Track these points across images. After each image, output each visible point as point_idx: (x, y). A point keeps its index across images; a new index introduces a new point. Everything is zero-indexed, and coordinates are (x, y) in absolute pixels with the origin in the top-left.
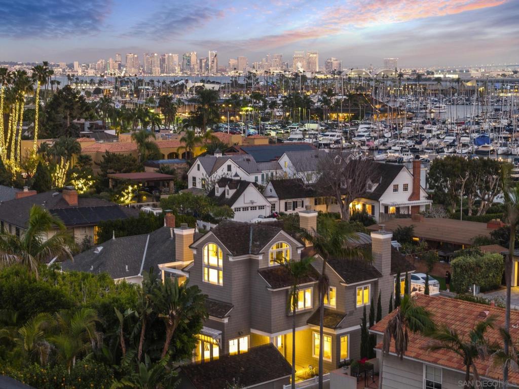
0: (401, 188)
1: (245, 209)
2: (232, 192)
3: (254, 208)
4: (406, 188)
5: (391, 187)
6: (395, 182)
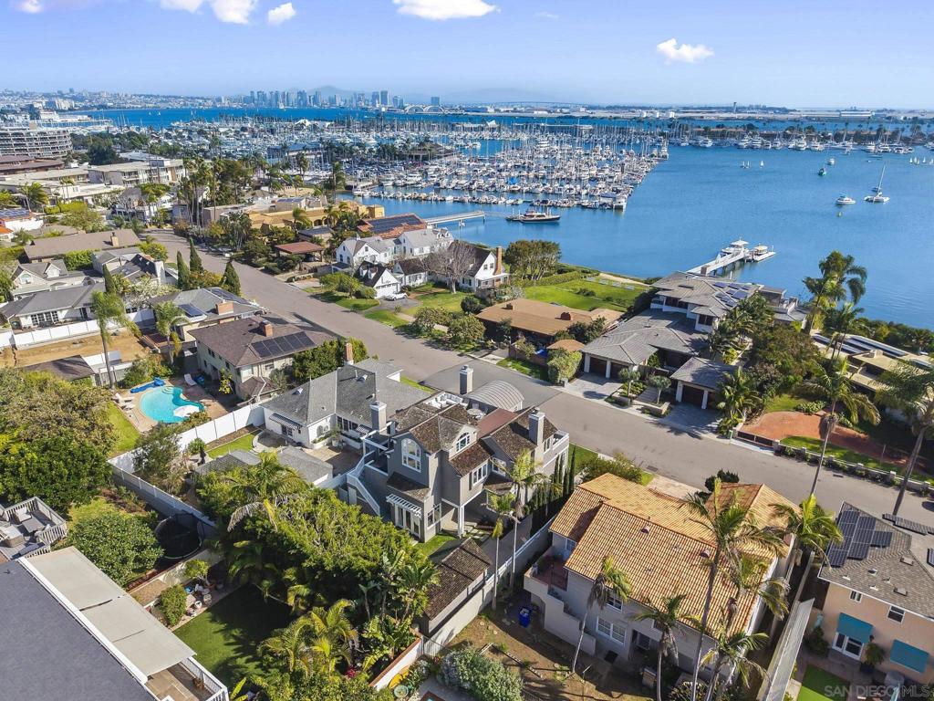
0: (489, 266)
1: (383, 286)
2: (373, 275)
3: (389, 285)
4: (492, 267)
5: (482, 267)
6: (485, 263)
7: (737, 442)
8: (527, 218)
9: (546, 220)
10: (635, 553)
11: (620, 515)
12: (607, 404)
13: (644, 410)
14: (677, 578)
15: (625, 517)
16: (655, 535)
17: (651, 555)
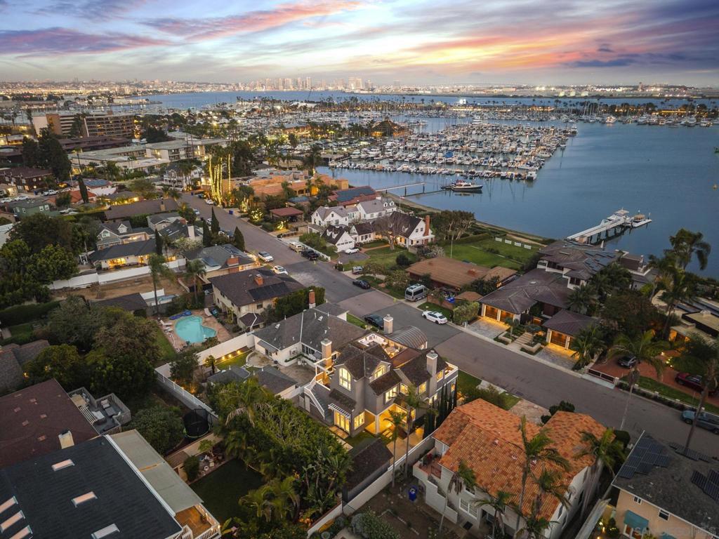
0: (419, 230)
1: (342, 244)
2: (336, 235)
3: (346, 243)
4: (422, 230)
5: (415, 230)
6: (417, 228)
7: (587, 377)
8: (457, 187)
9: (472, 188)
10: (486, 458)
11: (480, 431)
12: (495, 342)
13: (523, 349)
14: (512, 477)
15: (482, 432)
16: (501, 446)
17: (496, 460)
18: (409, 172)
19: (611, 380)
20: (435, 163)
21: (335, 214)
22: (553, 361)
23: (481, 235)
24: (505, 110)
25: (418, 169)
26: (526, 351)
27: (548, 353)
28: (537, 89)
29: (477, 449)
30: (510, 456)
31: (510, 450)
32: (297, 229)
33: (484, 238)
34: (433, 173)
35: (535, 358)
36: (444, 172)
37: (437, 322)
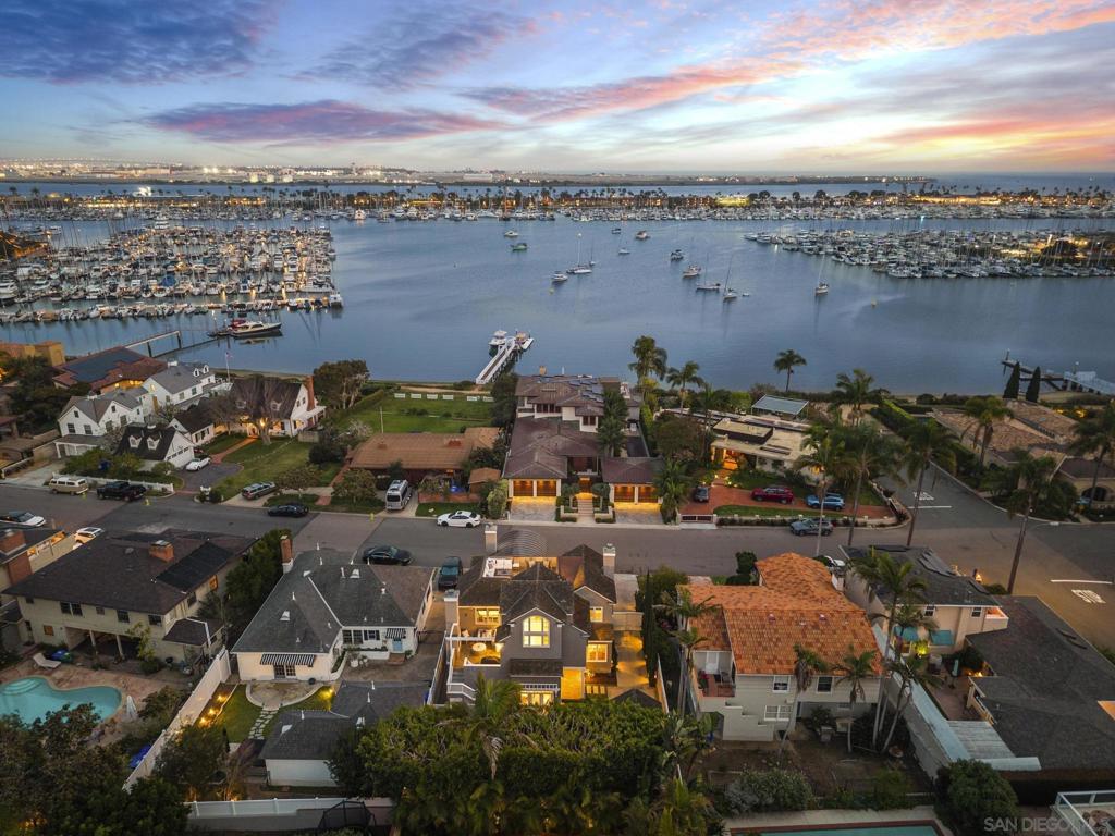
0: (301, 402)
4: (304, 402)
5: (296, 404)
6: (297, 400)
7: (685, 526)
8: (240, 331)
9: (265, 330)
10: (778, 639)
11: (745, 614)
12: (560, 524)
13: (598, 521)
14: (819, 645)
15: (749, 614)
16: (781, 618)
17: (789, 636)
18: (120, 318)
19: (708, 519)
20: (153, 297)
21: (118, 407)
22: (640, 522)
23: (376, 394)
24: (186, 205)
25: (135, 311)
26: (605, 521)
27: (625, 515)
28: (206, 170)
29: (762, 635)
30: (797, 624)
31: (792, 618)
32: (29, 453)
33: (379, 398)
34: (168, 315)
35: (617, 525)
36: (189, 310)
37: (469, 525)
